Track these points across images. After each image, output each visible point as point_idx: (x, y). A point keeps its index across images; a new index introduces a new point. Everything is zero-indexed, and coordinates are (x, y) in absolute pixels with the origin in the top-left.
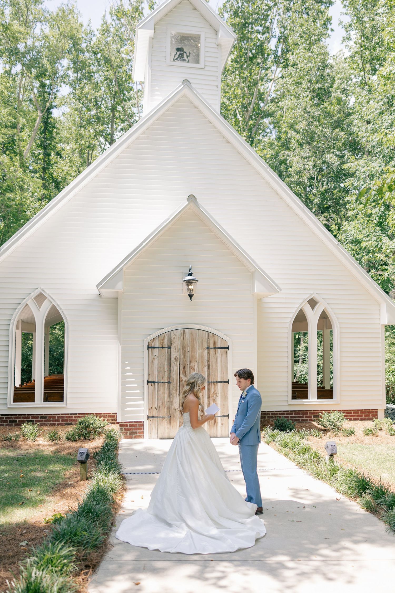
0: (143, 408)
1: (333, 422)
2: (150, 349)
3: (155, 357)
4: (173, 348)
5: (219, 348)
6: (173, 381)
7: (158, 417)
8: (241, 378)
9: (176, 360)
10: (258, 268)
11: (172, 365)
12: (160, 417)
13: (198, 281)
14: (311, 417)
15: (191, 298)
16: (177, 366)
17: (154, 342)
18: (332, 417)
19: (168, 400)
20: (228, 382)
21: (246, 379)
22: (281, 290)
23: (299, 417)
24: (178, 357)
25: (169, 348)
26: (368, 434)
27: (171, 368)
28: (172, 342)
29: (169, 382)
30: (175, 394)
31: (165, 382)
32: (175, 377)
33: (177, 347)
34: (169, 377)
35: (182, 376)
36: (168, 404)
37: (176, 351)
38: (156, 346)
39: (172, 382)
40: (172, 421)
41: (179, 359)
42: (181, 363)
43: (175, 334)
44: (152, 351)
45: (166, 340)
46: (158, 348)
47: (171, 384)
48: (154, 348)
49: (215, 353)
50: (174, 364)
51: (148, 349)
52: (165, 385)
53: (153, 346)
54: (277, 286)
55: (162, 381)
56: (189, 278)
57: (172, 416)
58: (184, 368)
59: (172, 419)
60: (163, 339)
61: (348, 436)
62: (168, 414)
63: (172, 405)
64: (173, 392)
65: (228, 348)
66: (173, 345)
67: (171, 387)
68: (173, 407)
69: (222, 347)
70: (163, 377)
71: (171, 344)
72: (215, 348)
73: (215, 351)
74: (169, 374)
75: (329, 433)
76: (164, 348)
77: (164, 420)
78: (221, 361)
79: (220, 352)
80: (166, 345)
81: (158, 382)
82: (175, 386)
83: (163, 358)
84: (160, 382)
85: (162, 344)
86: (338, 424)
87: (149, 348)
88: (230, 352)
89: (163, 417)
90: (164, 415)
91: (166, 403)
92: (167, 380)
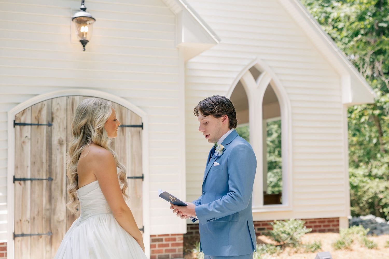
0: (5, 222)
1: (289, 234)
2: (18, 127)
3: (27, 140)
4: (55, 124)
5: (128, 126)
6: (56, 177)
7: (31, 235)
8: (206, 114)
9: (61, 143)
10: (186, 6)
11: (54, 152)
12: (34, 235)
13: (94, 20)
15: (84, 46)
16: (61, 153)
17: (24, 115)
18: (288, 227)
19: (48, 207)
20: (142, 178)
21: (218, 116)
22: (219, 40)
24: (64, 138)
25: (49, 125)
26: (339, 248)
27: (53, 156)
28: (54, 116)
29: (50, 179)
30: (59, 198)
31: (42, 179)
32: (59, 170)
33: (61, 124)
34: (50, 171)
36: (48, 213)
37: (61, 129)
38: (28, 121)
39: (54, 178)
40: (54, 240)
41: (65, 143)
43: (58, 104)
44: (21, 130)
45: (44, 113)
46: (31, 125)
47: (53, 182)
48: (24, 124)
49: (122, 133)
50: (58, 149)
51: (14, 127)
52: (42, 183)
53: (22, 121)
54: (214, 34)
55: (37, 177)
56: (82, 14)
57: (54, 231)
59: (54, 237)
60: (40, 111)
61: (313, 252)
62: (48, 230)
63: (54, 214)
64: (56, 194)
65: (141, 126)
66: (55, 120)
67: (53, 186)
68: (56, 217)
69: (133, 124)
70: (39, 171)
71: (52, 119)
72: (123, 126)
73: (123, 130)
74: (50, 166)
75: (287, 249)
76: (41, 125)
77: (41, 240)
78: (132, 146)
79: (129, 133)
80: (44, 119)
81: (31, 180)
82: (59, 184)
83: (39, 141)
84: (35, 179)
85: (37, 118)
86: (296, 236)
87: (15, 124)
88: (145, 132)
89: (39, 235)
90: (40, 232)
91: (44, 212)
92: (46, 175)
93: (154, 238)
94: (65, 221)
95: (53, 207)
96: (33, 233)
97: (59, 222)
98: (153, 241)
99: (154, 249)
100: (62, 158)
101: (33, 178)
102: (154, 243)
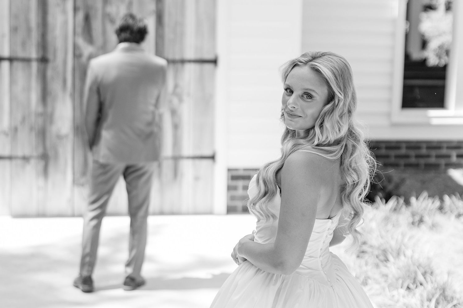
6: (55, 58)
7: (10, 158)
11: (50, 10)
12: (16, 158)
14: (448, 156)
16: (64, 12)
19: (40, 109)
20: (215, 62)
23: (418, 156)
27: (49, 17)
29: (44, 60)
30: (60, 93)
31: (30, 60)
32: (59, 43)
34: (43, 45)
35: (81, 41)
36: (40, 121)
39: (51, 58)
40: (51, 169)
42: (79, 3)
47: (50, 66)
50: (58, 5)
52: (30, 67)
55: (21, 54)
57: (51, 153)
58: (87, 19)
59: (52, 162)
62: (40, 150)
63: (52, 124)
64: (55, 86)
67: (50, 73)
68: (54, 129)
70: (24, 44)
74: (44, 36)
77: (27, 167)
81: (11, 60)
82: (60, 68)
84: (17, 59)
89: (26, 159)
90: (27, 152)
91: (33, 118)
92: (38, 52)
93: (235, 173)
94: (71, 136)
95: (49, 109)
96: (14, 154)
97: (59, 137)
98: (234, 178)
99: (234, 193)
100: (66, 22)
101: (14, 55)
102: (235, 183)
